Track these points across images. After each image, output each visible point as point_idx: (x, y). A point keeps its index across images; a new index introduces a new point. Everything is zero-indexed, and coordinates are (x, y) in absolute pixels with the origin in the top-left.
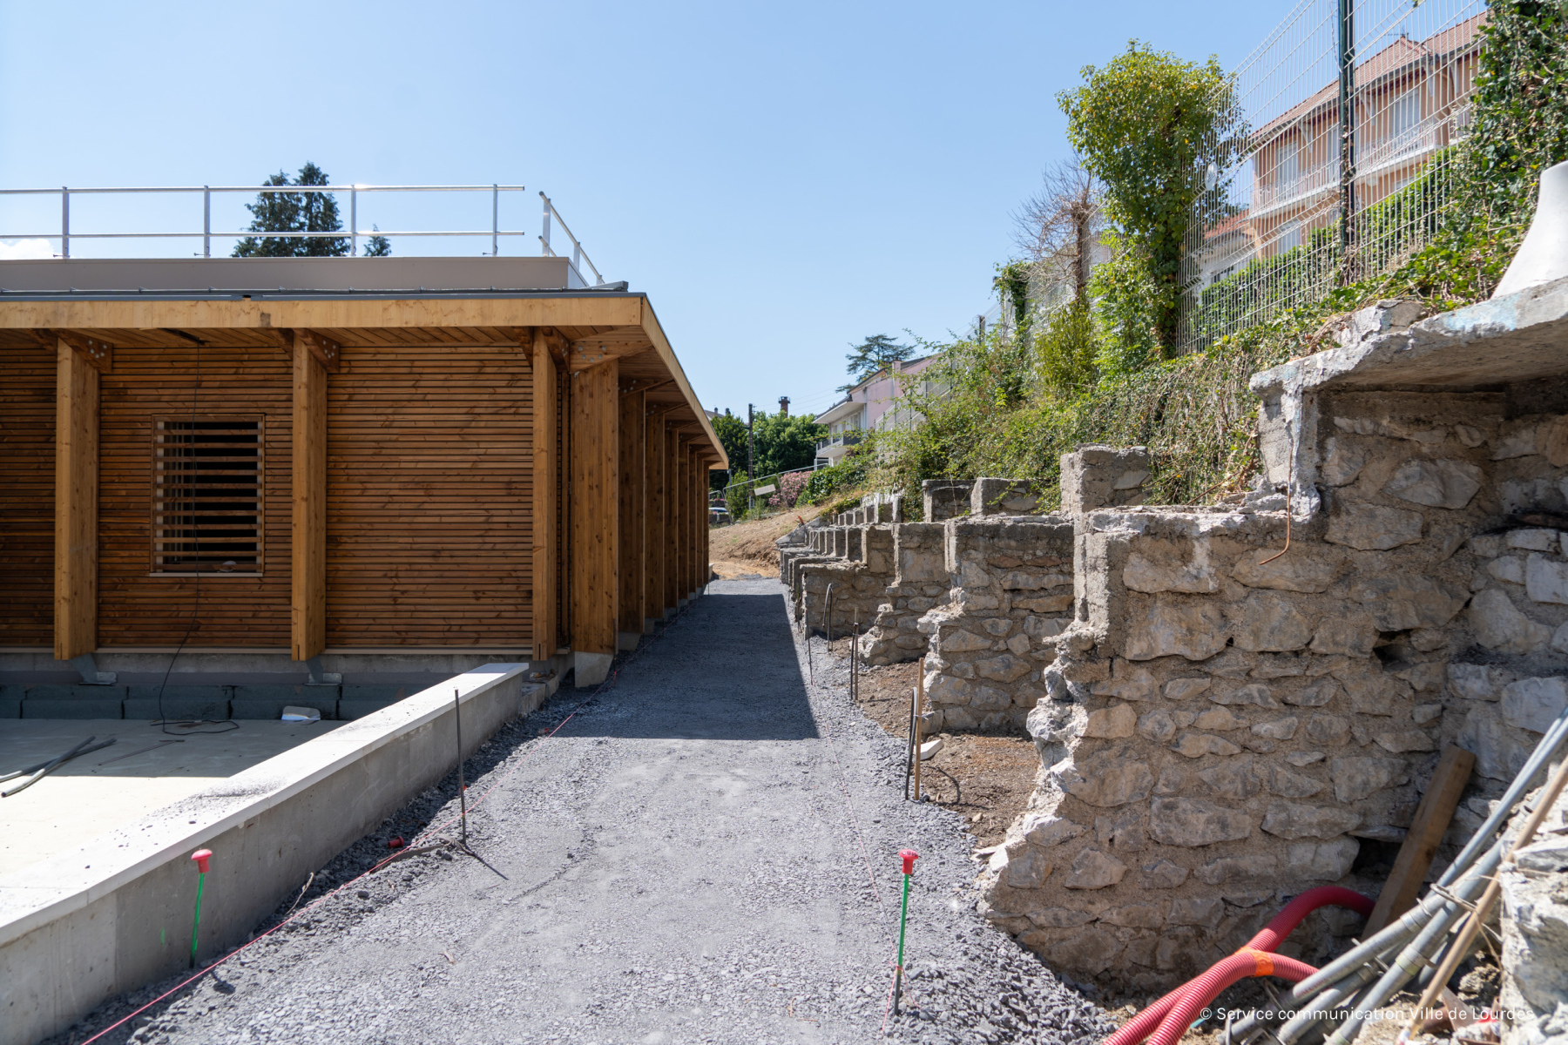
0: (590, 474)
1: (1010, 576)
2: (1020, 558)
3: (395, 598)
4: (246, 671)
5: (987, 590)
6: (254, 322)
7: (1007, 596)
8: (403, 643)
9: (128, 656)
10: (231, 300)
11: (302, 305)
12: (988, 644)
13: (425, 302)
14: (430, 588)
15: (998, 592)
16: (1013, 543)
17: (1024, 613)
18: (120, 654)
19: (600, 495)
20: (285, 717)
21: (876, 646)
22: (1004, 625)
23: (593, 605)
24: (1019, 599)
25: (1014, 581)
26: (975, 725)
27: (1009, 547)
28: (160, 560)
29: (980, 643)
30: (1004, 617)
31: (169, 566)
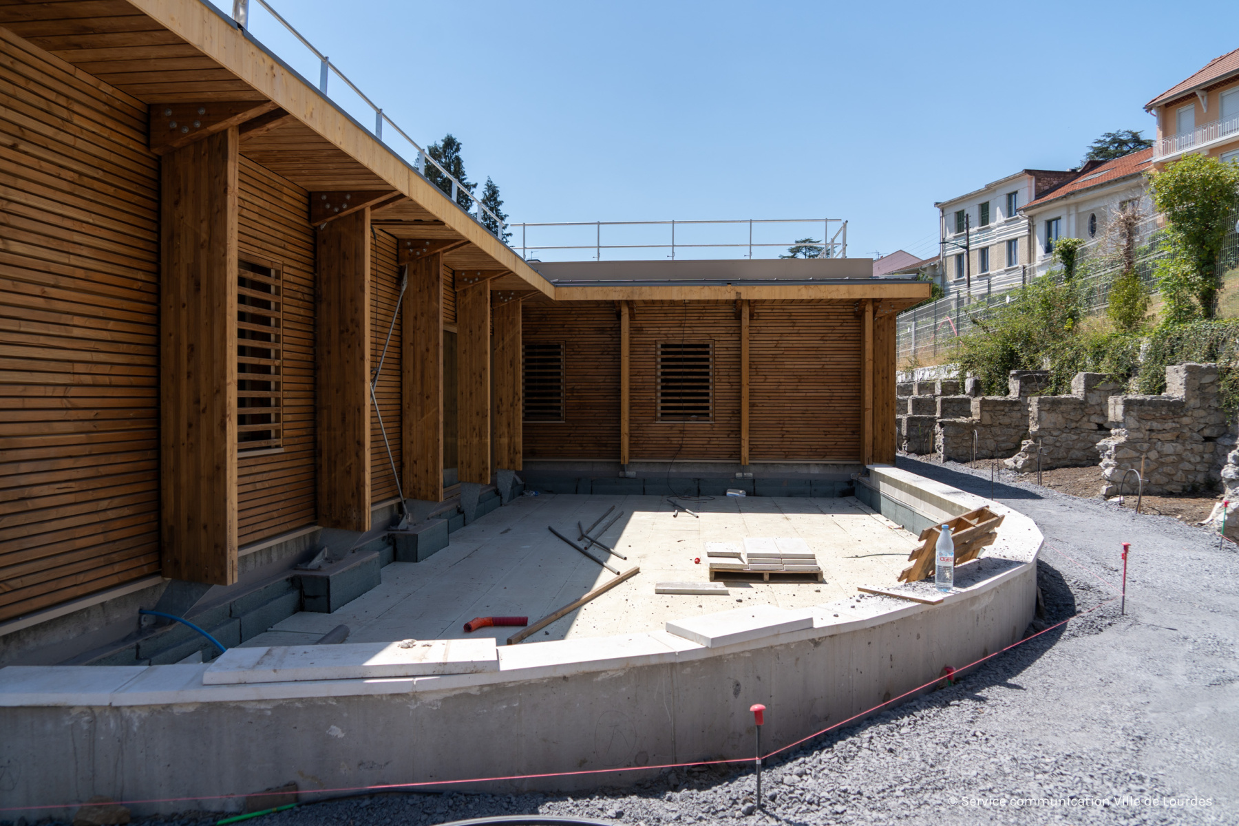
0: (883, 371)
1: (1149, 423)
2: (1154, 415)
3: (783, 435)
4: (702, 471)
5: (1138, 430)
6: (732, 297)
7: (1148, 433)
8: (786, 458)
9: (641, 463)
10: (722, 286)
11: (757, 288)
12: (1138, 455)
13: (819, 286)
14: (801, 429)
15: (1143, 431)
16: (1151, 408)
17: (1156, 441)
18: (637, 463)
19: (888, 382)
20: (729, 493)
21: (1024, 462)
22: (1146, 446)
23: (883, 439)
24: (1153, 434)
25: (1151, 426)
26: (1132, 492)
27: (1149, 410)
28: (659, 415)
29: (1134, 454)
30: (1146, 442)
31: (665, 418)
